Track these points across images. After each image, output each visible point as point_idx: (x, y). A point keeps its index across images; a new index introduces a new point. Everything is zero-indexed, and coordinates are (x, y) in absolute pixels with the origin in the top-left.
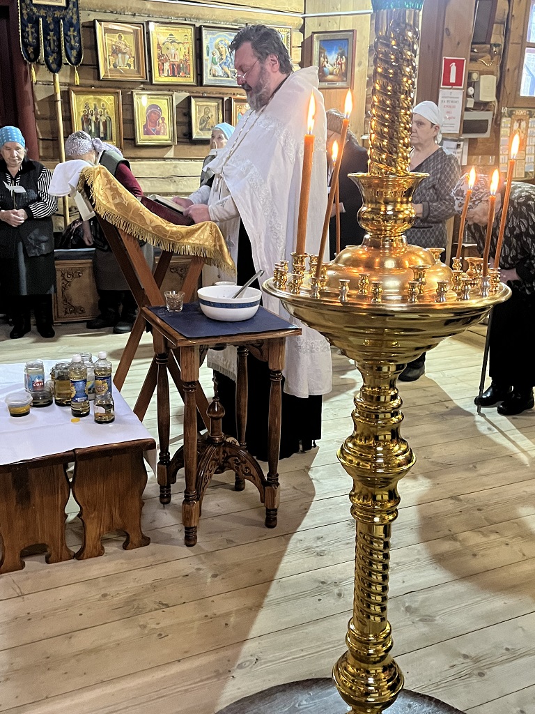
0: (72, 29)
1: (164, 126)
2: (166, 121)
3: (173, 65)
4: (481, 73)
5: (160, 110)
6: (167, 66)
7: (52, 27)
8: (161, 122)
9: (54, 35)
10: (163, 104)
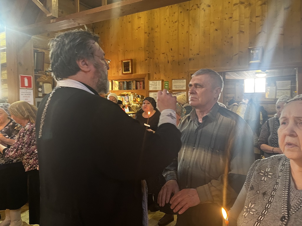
4: (44, 83)
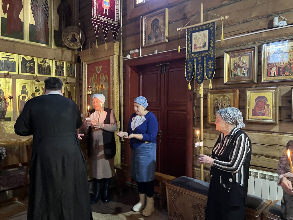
0: (210, 61)
1: (268, 110)
2: (271, 107)
3: (279, 69)
5: (266, 99)
6: (274, 70)
7: (200, 62)
8: (266, 107)
9: (201, 65)
10: (269, 95)
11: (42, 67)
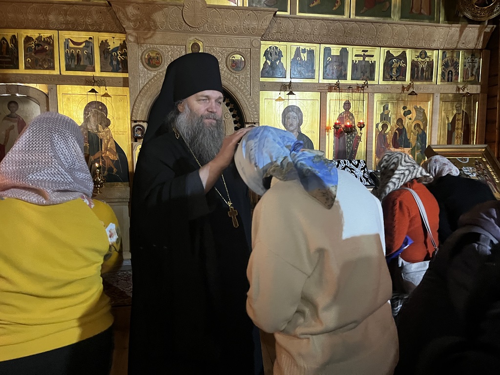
11: (418, 67)
